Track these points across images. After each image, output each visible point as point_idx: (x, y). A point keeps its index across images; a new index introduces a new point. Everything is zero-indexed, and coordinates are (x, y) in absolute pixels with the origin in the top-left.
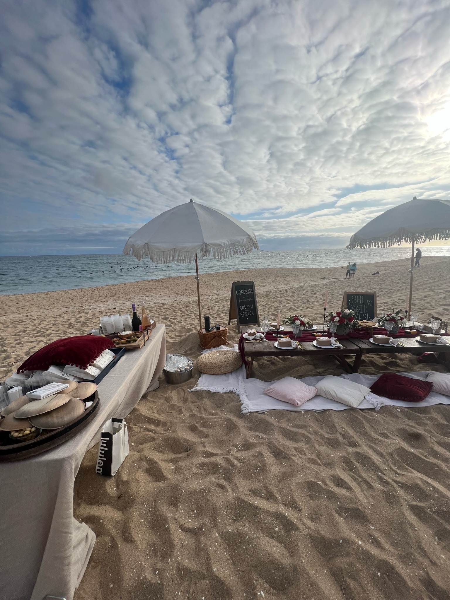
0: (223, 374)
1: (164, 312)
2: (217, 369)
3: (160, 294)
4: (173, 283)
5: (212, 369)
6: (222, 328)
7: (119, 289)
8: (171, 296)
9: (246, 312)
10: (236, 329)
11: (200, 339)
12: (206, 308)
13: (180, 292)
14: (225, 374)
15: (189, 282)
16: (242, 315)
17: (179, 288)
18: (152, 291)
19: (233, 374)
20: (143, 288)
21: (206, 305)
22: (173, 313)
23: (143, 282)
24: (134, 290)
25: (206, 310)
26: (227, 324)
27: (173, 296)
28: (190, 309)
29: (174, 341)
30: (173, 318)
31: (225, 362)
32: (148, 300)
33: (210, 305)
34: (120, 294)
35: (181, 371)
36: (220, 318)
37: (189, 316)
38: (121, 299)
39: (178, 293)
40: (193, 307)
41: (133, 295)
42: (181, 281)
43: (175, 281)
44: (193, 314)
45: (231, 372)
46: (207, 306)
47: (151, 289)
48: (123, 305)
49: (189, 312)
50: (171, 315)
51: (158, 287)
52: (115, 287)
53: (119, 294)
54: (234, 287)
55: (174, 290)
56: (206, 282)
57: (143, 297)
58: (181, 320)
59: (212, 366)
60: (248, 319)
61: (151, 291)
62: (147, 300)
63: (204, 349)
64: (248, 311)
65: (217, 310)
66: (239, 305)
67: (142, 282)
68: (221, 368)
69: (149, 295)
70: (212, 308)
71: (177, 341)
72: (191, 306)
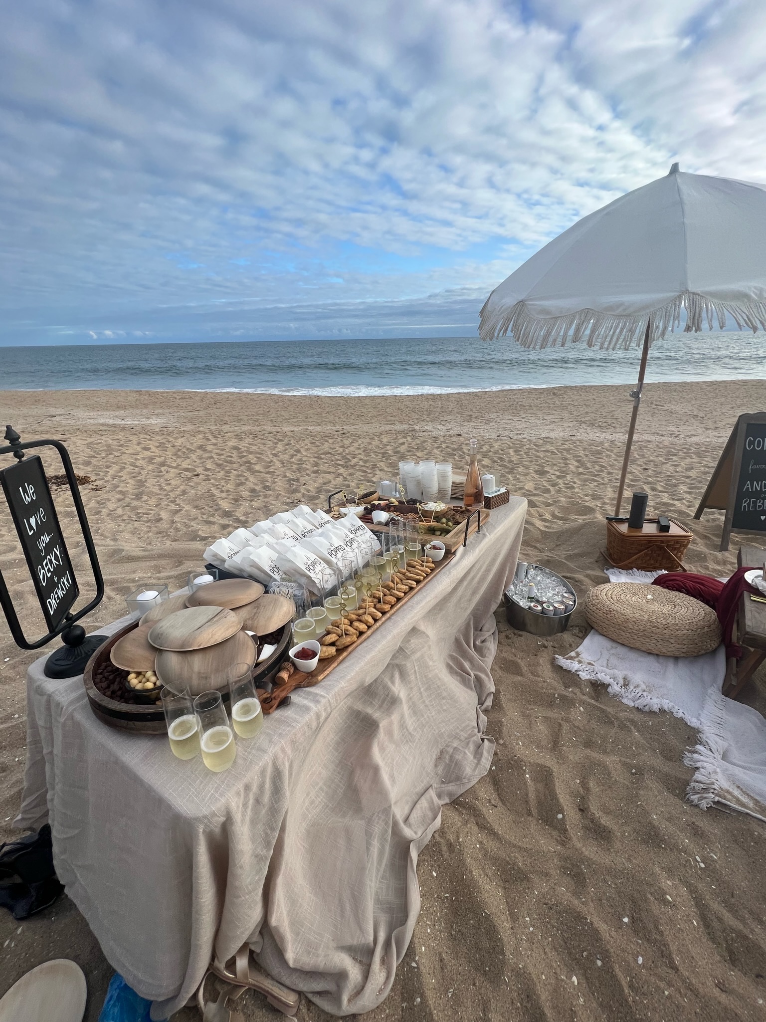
0: (650, 654)
1: (543, 459)
2: (635, 637)
3: (545, 418)
4: (576, 398)
5: (623, 634)
6: (675, 530)
7: (474, 401)
8: (566, 425)
10: (714, 535)
11: (610, 542)
12: (640, 465)
13: (587, 419)
14: (657, 655)
15: (611, 398)
16: (749, 505)
17: (586, 410)
18: (531, 411)
19: (681, 664)
20: (516, 403)
21: (643, 456)
22: (560, 463)
23: (517, 392)
24: (499, 405)
25: (639, 468)
26: (689, 515)
27: (571, 424)
28: (600, 460)
29: (547, 527)
30: (558, 473)
31: (666, 627)
32: (520, 427)
33: (651, 458)
34: (474, 410)
35: (543, 611)
36: (674, 495)
37: (596, 475)
38: (474, 420)
39: (583, 420)
40: (607, 456)
41: (495, 414)
42: (594, 397)
43: (581, 395)
44: (604, 475)
45: (676, 658)
46: (644, 460)
47: (531, 406)
48: (474, 431)
49: (597, 468)
50: (555, 468)
51: (544, 405)
52: (468, 398)
53: (471, 410)
54: (744, 427)
55: (575, 413)
56: (652, 403)
57: (511, 421)
58: (575, 483)
59: (626, 625)
60: (763, 518)
61: (529, 411)
62: (517, 427)
63: (613, 567)
65: (669, 474)
66: (745, 476)
67: (515, 392)
68: (648, 640)
69: (523, 418)
70: (656, 466)
71: (553, 528)
72: (604, 454)
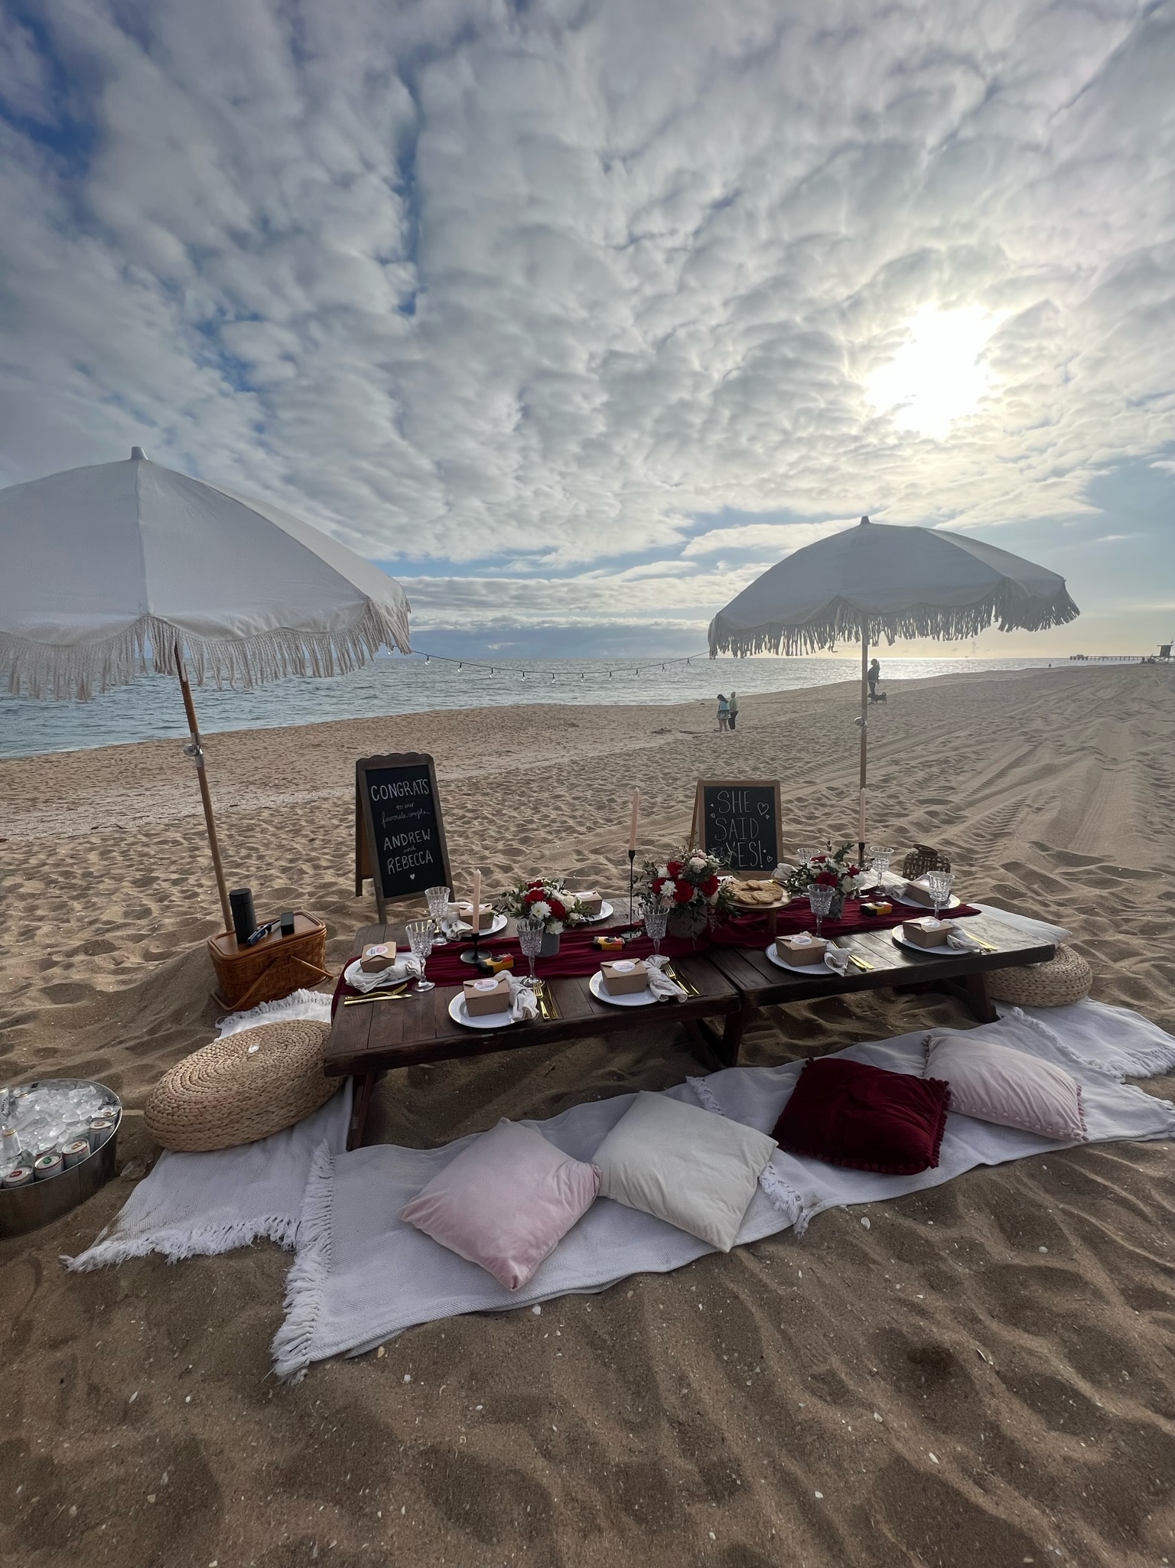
0: (252, 1143)
1: (153, 857)
2: (219, 1131)
3: (188, 784)
4: (237, 749)
6: (302, 926)
7: (43, 772)
8: (223, 790)
9: (407, 854)
11: (220, 977)
12: (306, 836)
13: (256, 777)
14: (264, 1139)
15: (290, 744)
16: (394, 865)
17: (256, 765)
18: (164, 777)
19: (296, 1135)
20: (133, 766)
21: (312, 822)
22: (183, 858)
23: (135, 748)
24: (101, 773)
25: (304, 841)
26: (350, 893)
27: (231, 789)
28: (251, 840)
29: (124, 982)
30: (174, 876)
31: (264, 1090)
32: (141, 805)
33: (322, 823)
34: (43, 788)
35: (36, 1176)
36: (341, 869)
37: (238, 866)
38: (41, 806)
39: (251, 779)
40: (263, 831)
41: (91, 790)
42: (265, 744)
43: (245, 744)
44: (253, 861)
45: (291, 1128)
46: (312, 828)
47: (161, 768)
48: (41, 826)
49: (244, 852)
50: (173, 868)
51: (186, 764)
52: (28, 768)
53: (36, 789)
54: (363, 773)
55: (239, 771)
56: (343, 746)
57: (123, 798)
58: (200, 886)
59: (201, 1119)
60: (412, 877)
61: (159, 777)
62: (136, 806)
63: (230, 1013)
64: (412, 852)
65: (340, 840)
66: (382, 834)
67: (130, 749)
68: (237, 1126)
69: (147, 790)
70: (326, 833)
71: (135, 980)
72: (258, 829)
